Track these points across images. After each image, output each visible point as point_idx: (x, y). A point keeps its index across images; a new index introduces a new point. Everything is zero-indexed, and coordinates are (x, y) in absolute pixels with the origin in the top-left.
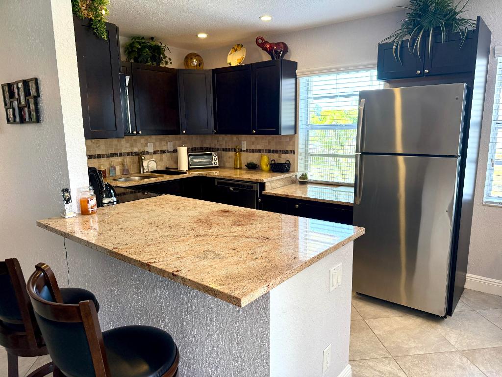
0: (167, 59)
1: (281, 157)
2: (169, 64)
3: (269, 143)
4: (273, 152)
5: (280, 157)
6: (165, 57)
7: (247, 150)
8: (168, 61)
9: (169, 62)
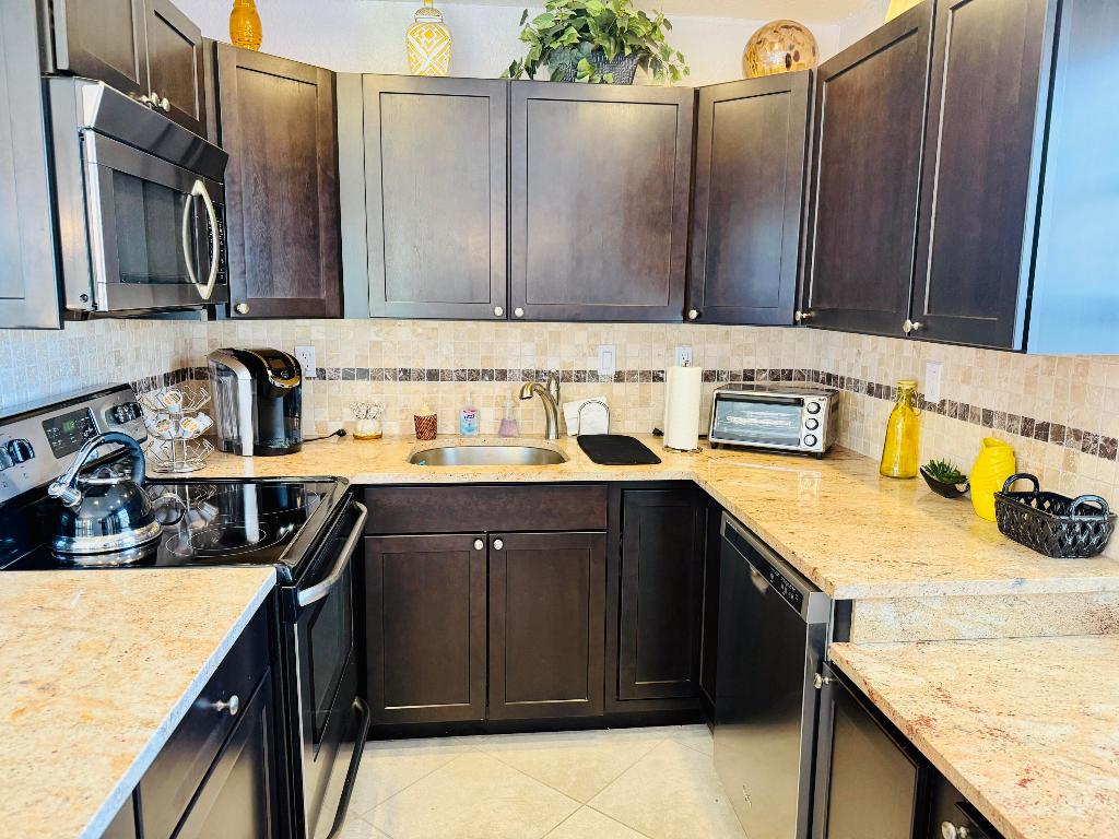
0: (673, 58)
1: (1073, 469)
2: (681, 74)
3: (1030, 383)
4: (1042, 431)
5: (1069, 465)
6: (666, 52)
7: (943, 403)
8: (677, 63)
9: (680, 68)
